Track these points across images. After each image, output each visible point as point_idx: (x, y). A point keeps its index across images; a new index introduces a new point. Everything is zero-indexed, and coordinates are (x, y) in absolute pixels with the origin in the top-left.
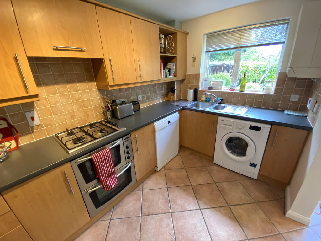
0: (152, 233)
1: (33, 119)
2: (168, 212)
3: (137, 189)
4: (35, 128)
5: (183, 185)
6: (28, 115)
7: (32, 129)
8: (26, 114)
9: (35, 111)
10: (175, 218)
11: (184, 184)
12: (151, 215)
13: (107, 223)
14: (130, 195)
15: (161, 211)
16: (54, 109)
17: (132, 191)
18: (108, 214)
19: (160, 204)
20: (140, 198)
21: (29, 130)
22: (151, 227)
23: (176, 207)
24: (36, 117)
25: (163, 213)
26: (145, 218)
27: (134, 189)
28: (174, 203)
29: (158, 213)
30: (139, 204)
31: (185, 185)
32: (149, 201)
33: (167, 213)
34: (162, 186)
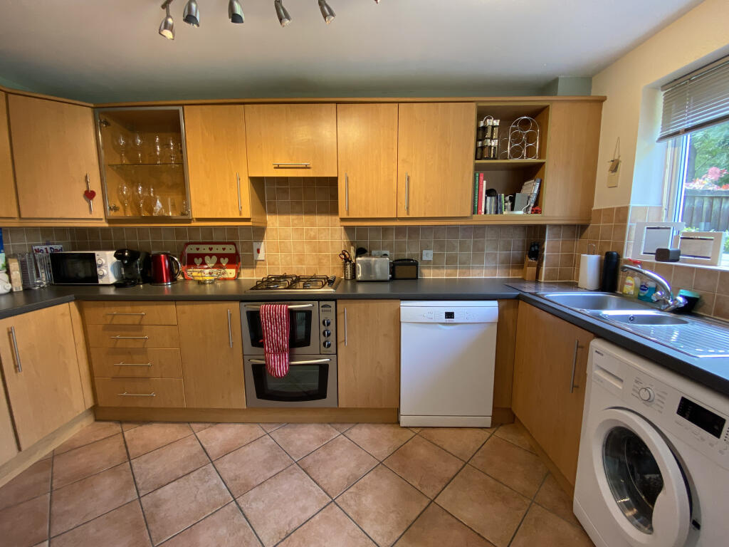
0: (277, 495)
1: (258, 251)
2: (331, 494)
3: (338, 426)
4: (258, 262)
5: (415, 484)
6: (255, 246)
7: (256, 264)
8: (254, 244)
9: (263, 243)
10: (327, 515)
11: (420, 485)
12: (307, 474)
13: (261, 433)
14: (320, 425)
15: (324, 482)
16: (283, 245)
17: (329, 423)
18: (274, 425)
19: (336, 472)
20: (325, 440)
21: (252, 264)
22: (286, 486)
23: (352, 503)
24: (262, 250)
25: (322, 488)
26: (294, 469)
27: (334, 423)
28: (356, 494)
29: (319, 481)
30: (315, 446)
31: (419, 488)
32: (329, 455)
33: (328, 495)
34: (377, 452)
